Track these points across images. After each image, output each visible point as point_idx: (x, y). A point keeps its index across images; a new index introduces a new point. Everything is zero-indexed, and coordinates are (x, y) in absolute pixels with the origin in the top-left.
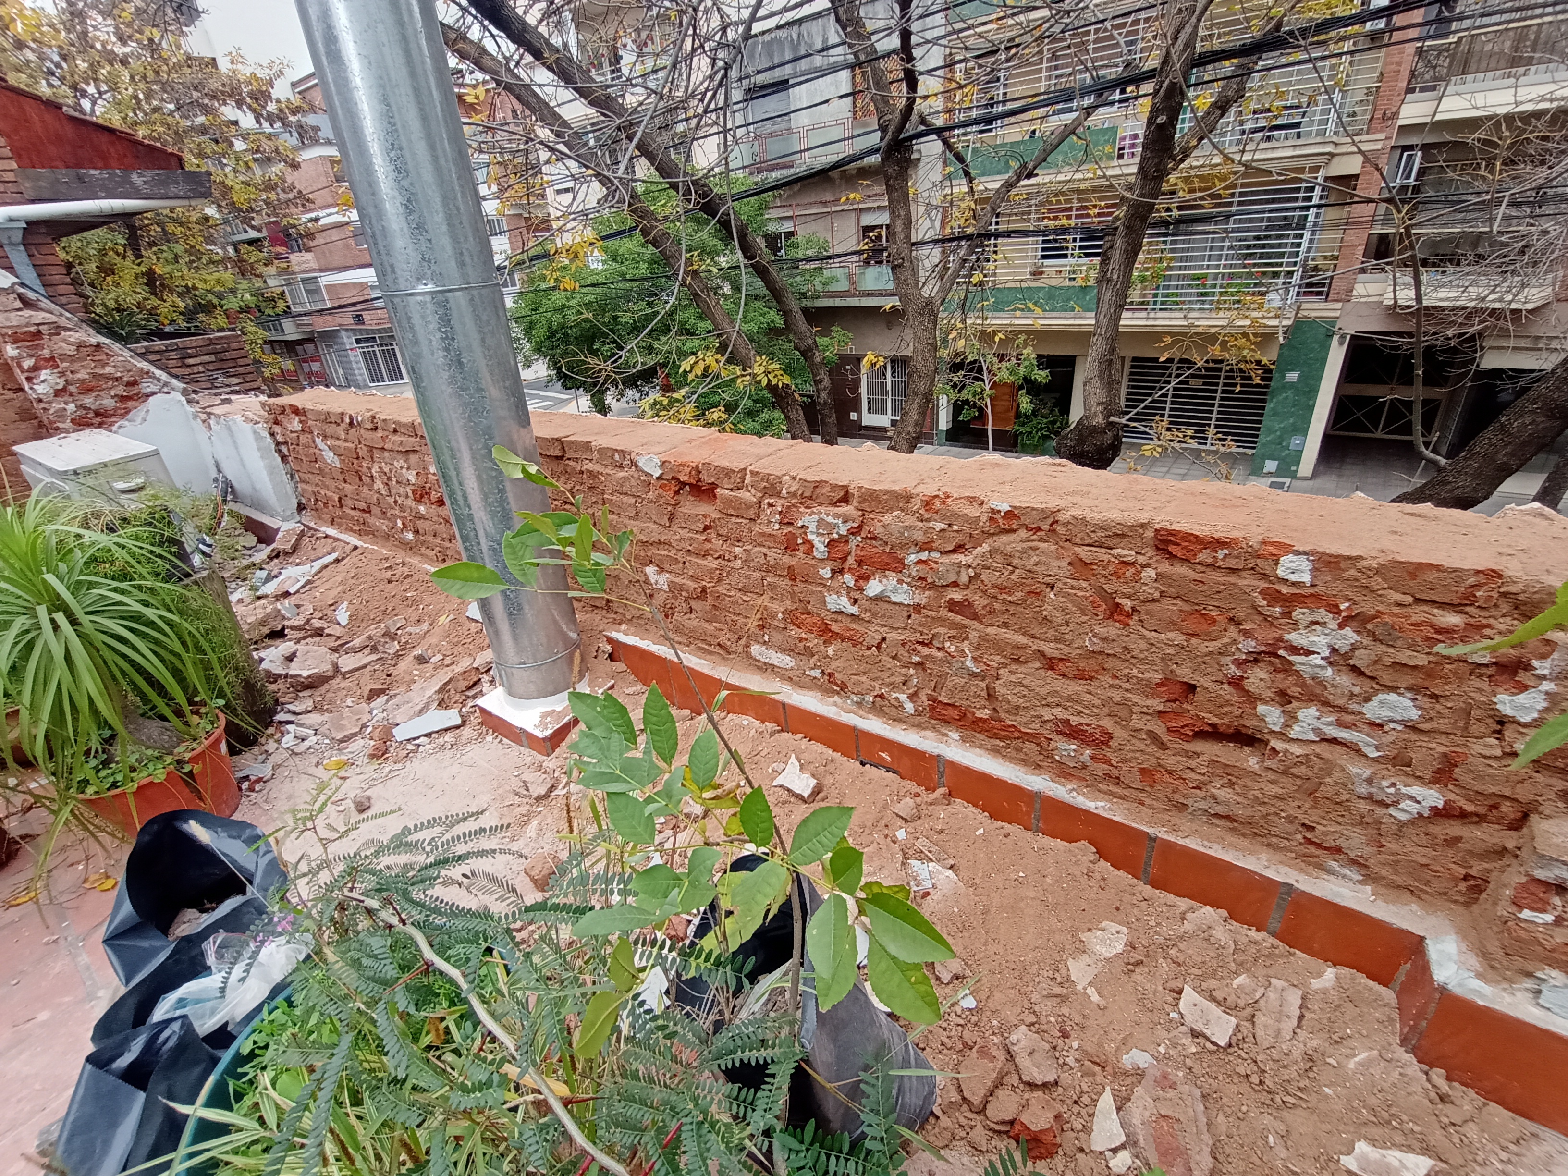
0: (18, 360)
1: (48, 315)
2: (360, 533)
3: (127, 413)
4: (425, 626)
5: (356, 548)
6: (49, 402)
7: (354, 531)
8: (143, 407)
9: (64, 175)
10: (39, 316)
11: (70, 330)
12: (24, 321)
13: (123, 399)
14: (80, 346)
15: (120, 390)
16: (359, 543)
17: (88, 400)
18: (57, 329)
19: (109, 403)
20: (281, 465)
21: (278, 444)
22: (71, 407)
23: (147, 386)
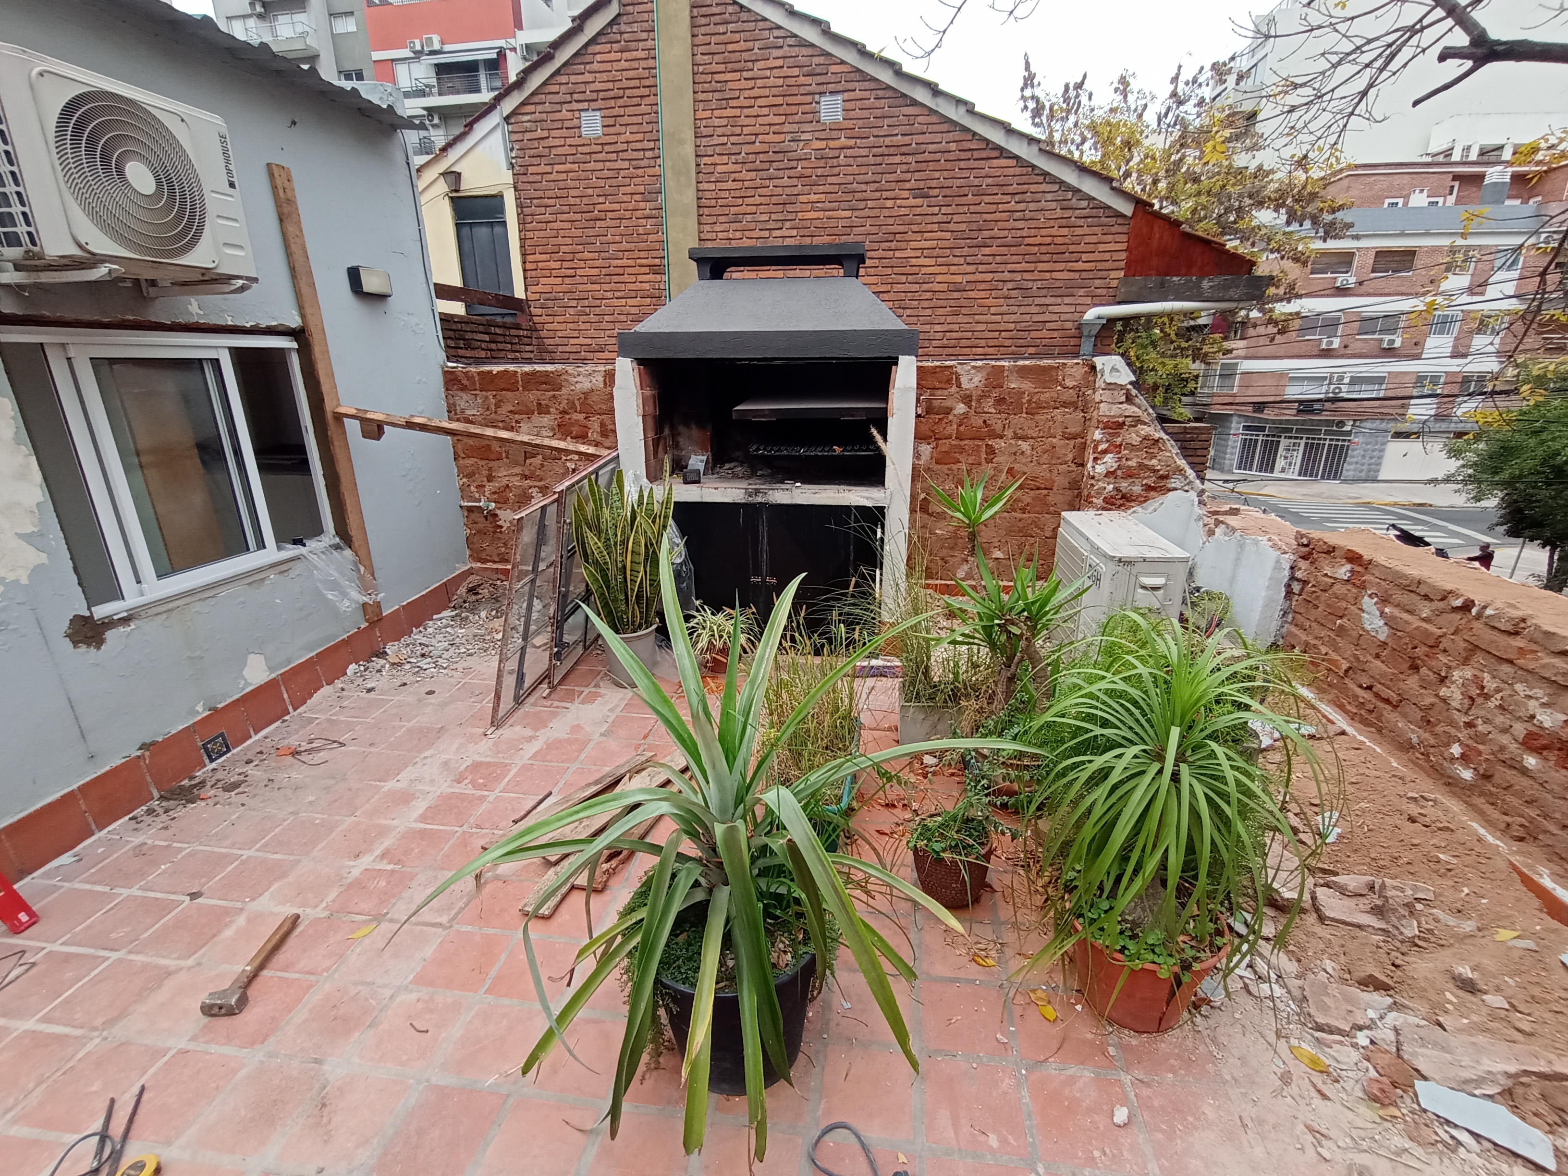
0: (1097, 443)
1: (1136, 409)
2: (1352, 717)
3: (1145, 501)
4: (1468, 926)
5: (1343, 733)
6: (1098, 480)
7: (1346, 712)
8: (1161, 499)
9: (1152, 281)
10: (1131, 410)
11: (1145, 423)
12: (1119, 412)
13: (1149, 488)
14: (1146, 438)
15: (1150, 482)
16: (1349, 730)
17: (1124, 485)
18: (1138, 421)
19: (1137, 489)
20: (1282, 600)
21: (1292, 578)
22: (1110, 487)
23: (1174, 482)
